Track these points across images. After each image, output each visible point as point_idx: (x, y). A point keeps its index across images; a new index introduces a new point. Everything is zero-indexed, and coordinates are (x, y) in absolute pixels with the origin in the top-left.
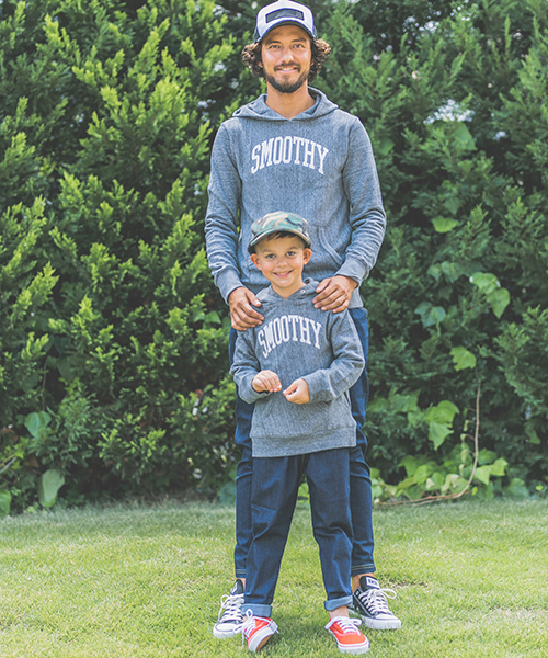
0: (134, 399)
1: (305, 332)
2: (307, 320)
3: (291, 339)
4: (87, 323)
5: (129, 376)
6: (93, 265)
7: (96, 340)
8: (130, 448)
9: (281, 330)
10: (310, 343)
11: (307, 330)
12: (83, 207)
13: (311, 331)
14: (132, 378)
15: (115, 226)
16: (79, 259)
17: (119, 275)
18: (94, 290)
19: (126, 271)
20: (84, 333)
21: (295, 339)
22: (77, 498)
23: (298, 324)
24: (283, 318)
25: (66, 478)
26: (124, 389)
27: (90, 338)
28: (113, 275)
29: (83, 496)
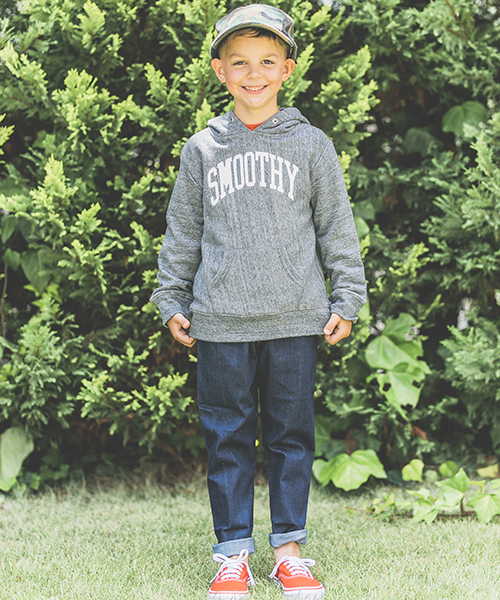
0: (142, 321)
1: (277, 176)
2: (281, 160)
3: (257, 183)
4: (58, 200)
5: (133, 286)
6: (70, 106)
7: (73, 229)
8: (130, 402)
9: (244, 170)
10: (282, 191)
11: (280, 173)
12: (57, 10)
13: (285, 175)
14: (136, 289)
15: (111, 42)
16: (49, 95)
17: (115, 123)
18: (73, 147)
19: (123, 117)
20: (53, 217)
21: (263, 184)
22: (57, 469)
23: (267, 165)
24: (247, 154)
25: (36, 442)
26: (124, 307)
27: (62, 225)
28: (106, 122)
29: (65, 468)
